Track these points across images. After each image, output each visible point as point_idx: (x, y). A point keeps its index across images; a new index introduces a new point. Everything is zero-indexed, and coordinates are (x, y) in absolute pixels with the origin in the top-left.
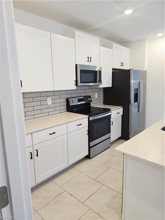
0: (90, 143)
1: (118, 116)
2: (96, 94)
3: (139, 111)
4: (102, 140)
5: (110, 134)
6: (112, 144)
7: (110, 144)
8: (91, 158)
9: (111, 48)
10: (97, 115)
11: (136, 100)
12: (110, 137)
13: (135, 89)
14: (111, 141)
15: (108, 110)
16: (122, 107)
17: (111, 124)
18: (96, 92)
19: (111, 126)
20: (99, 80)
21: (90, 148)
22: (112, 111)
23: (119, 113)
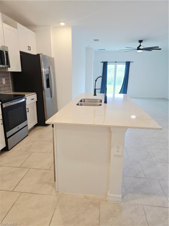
0: (7, 133)
1: (33, 103)
2: (4, 80)
3: (51, 97)
4: (19, 129)
5: (27, 122)
6: (30, 132)
7: (28, 132)
8: (10, 150)
9: (16, 27)
10: (11, 101)
11: (48, 86)
12: (27, 125)
13: (46, 74)
14: (29, 129)
15: (22, 96)
16: (35, 93)
17: (27, 111)
18: (3, 77)
19: (27, 113)
20: (7, 62)
21: (6, 139)
22: (26, 97)
23: (33, 99)
